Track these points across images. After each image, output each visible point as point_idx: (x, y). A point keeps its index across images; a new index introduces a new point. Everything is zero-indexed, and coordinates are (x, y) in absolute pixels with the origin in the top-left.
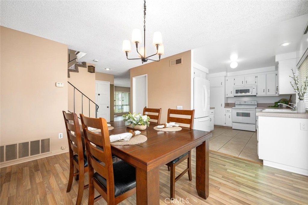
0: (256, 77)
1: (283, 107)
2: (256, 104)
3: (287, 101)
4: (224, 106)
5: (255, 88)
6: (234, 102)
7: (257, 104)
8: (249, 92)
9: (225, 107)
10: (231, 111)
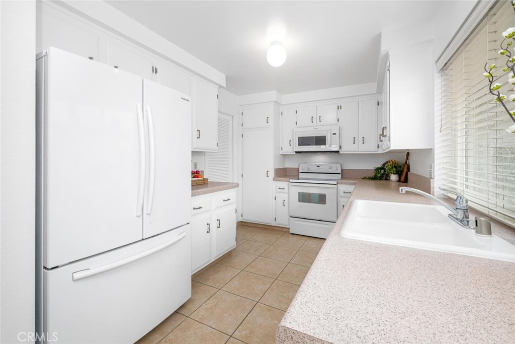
0: (339, 108)
1: (392, 181)
2: (340, 172)
3: (400, 167)
4: (273, 176)
5: (338, 134)
6: (296, 167)
7: (342, 170)
8: (325, 144)
9: (274, 180)
10: (286, 190)
